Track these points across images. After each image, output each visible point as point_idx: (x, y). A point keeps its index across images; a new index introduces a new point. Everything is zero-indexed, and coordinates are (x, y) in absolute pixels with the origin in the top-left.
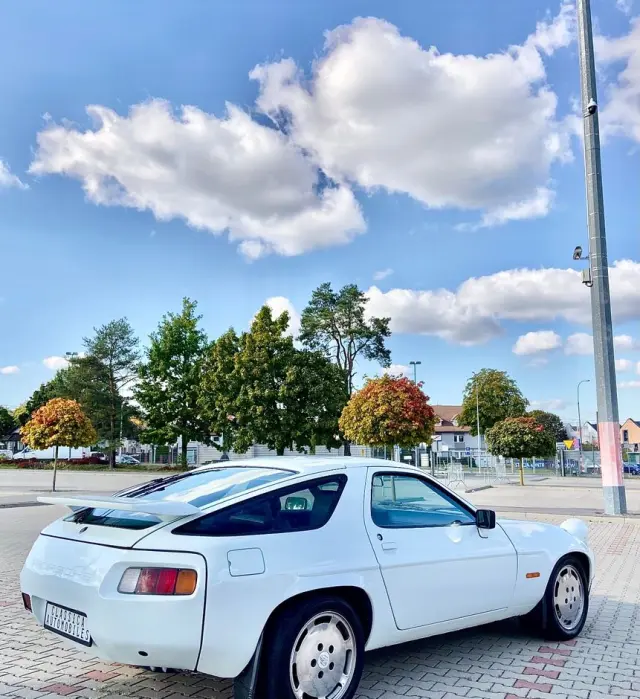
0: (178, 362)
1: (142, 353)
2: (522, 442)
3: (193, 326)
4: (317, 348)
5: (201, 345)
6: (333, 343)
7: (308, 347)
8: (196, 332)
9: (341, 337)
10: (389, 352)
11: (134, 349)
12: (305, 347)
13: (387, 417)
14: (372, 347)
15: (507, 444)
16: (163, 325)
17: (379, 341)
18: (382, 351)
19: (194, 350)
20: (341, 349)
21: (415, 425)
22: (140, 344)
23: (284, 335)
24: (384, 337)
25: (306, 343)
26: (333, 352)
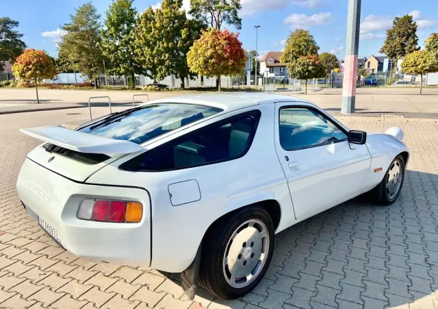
0: (123, 28)
1: (102, 24)
2: (308, 71)
3: (130, 6)
4: (201, 18)
5: (136, 17)
6: (209, 15)
7: (194, 18)
8: (132, 10)
9: (214, 11)
10: (241, 20)
11: (99, 21)
12: (193, 18)
13: (213, 57)
14: (231, 16)
15: (299, 72)
16: (112, 5)
17: (235, 13)
18: (237, 19)
19: (132, 21)
20: (214, 19)
21: (231, 62)
22: (102, 18)
23: (181, 10)
24: (238, 10)
25: (193, 15)
26: (209, 20)
